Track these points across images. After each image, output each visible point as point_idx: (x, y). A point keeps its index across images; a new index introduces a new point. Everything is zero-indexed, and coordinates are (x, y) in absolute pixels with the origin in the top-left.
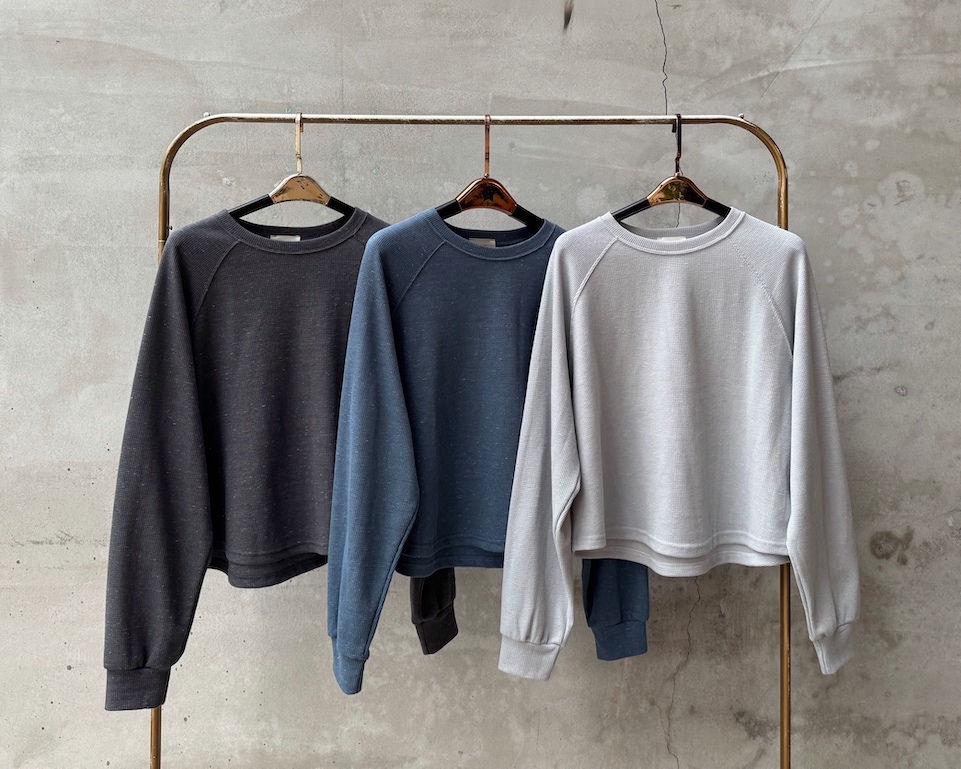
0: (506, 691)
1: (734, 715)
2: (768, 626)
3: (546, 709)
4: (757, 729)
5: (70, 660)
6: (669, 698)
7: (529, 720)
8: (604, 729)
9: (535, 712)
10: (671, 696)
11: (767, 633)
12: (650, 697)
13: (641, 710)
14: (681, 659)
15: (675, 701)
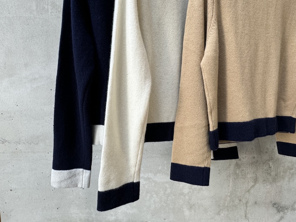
0: (182, 197)
1: (272, 204)
2: (289, 171)
3: (198, 203)
4: (281, 209)
5: (11, 187)
6: (246, 198)
7: (191, 207)
8: (221, 210)
9: (194, 204)
10: (248, 198)
11: (288, 174)
12: (239, 198)
13: (235, 203)
14: (253, 184)
15: (249, 199)
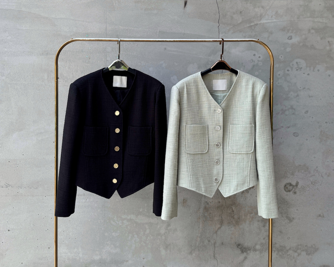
0: (159, 237)
1: (237, 245)
3: (173, 243)
4: (244, 250)
6: (214, 239)
7: (167, 247)
8: (192, 250)
9: (169, 244)
11: (248, 217)
12: (208, 239)
13: (205, 244)
14: (219, 226)
15: (217, 240)
